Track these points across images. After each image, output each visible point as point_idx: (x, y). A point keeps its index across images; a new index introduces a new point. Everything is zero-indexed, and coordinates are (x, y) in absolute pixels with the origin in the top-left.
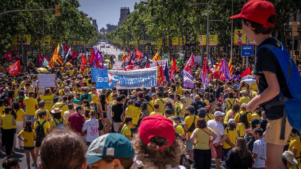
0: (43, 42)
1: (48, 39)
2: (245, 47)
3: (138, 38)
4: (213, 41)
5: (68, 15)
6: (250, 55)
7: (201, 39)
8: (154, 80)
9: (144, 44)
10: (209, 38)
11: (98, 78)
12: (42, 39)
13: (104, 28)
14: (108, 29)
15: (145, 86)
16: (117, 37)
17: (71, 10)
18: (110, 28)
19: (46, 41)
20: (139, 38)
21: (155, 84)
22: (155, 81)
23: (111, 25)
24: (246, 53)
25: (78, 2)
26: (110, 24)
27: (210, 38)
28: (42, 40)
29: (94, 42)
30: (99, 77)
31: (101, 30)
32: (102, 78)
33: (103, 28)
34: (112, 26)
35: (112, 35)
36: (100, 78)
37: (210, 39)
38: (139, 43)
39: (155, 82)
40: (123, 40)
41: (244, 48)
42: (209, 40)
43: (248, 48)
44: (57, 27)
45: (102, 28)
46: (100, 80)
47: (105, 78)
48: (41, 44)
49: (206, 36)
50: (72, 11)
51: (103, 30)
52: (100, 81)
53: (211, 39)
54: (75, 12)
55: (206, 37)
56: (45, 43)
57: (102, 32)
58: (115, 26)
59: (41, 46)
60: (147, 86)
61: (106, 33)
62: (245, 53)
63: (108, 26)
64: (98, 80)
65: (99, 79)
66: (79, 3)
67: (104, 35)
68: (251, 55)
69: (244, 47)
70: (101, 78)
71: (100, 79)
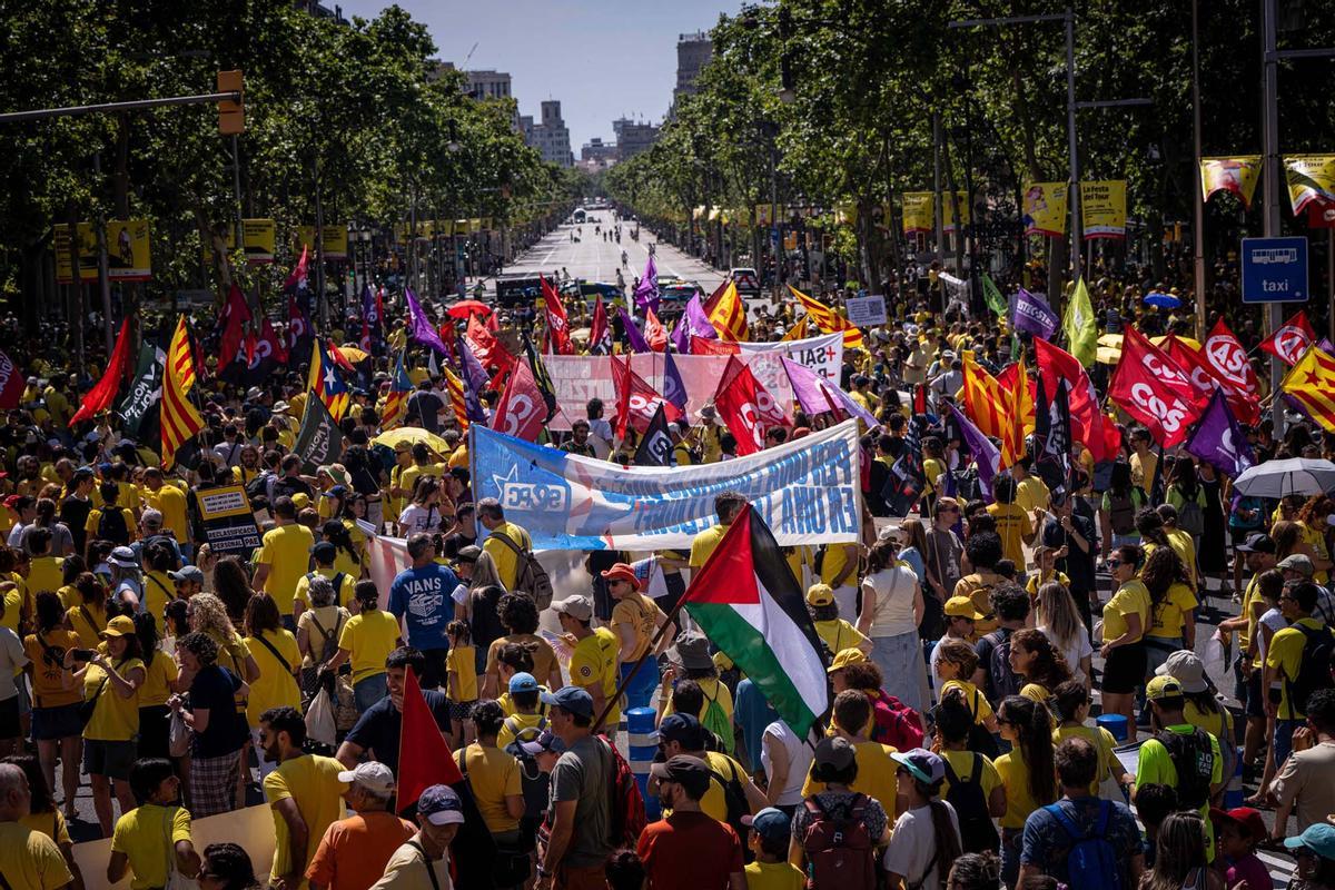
0: (236, 248)
1: (261, 228)
2: (1264, 254)
3: (748, 189)
4: (1101, 210)
5: (373, 98)
6: (1290, 294)
7: (1039, 203)
8: (844, 495)
9: (779, 221)
10: (1083, 194)
11: (508, 486)
12: (232, 233)
13: (599, 140)
14: (619, 145)
15: (793, 526)
16: (654, 188)
17: (385, 72)
18: (629, 139)
19: (253, 241)
20: (753, 191)
21: (846, 515)
22: (850, 498)
23: (636, 124)
24: (1268, 286)
25: (427, 30)
26: (629, 118)
27: (1087, 198)
28: (227, 236)
29: (548, 215)
30: (512, 480)
31: (586, 152)
32: (532, 487)
33: (596, 142)
34: (641, 127)
35: (633, 175)
36: (521, 486)
37: (1085, 203)
38: (753, 215)
39: (845, 504)
40: (683, 202)
41: (1256, 260)
42: (1080, 206)
43: (1279, 259)
44: (320, 162)
45: (593, 140)
46: (520, 498)
47: (551, 487)
48: (224, 257)
49: (1065, 189)
50: (389, 79)
51: (595, 149)
52: (517, 504)
53: (1093, 203)
54: (407, 84)
55: (1066, 194)
56: (248, 250)
57: (592, 162)
58: (653, 126)
59: (224, 268)
60: (800, 526)
61: (610, 162)
62: (1265, 283)
63: (624, 127)
64: (507, 497)
65: (515, 493)
66: (428, 38)
67: (601, 173)
68: (1298, 294)
69: (1258, 254)
70: (528, 490)
71: (520, 492)
